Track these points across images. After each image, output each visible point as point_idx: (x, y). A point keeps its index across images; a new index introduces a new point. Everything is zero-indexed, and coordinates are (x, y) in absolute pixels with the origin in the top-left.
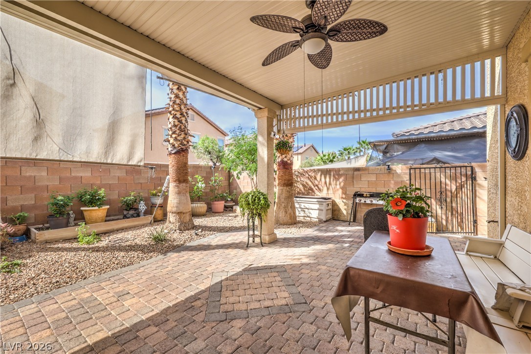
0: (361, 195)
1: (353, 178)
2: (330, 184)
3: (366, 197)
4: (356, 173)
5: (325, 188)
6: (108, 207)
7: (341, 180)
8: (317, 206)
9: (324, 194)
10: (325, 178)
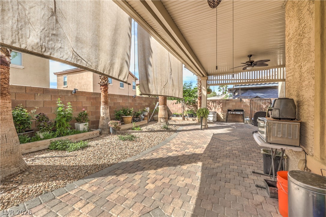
0: (231, 111)
1: (226, 103)
2: (216, 106)
3: (233, 111)
4: (227, 101)
5: (214, 108)
7: (221, 104)
8: (212, 116)
9: (213, 110)
10: (214, 104)
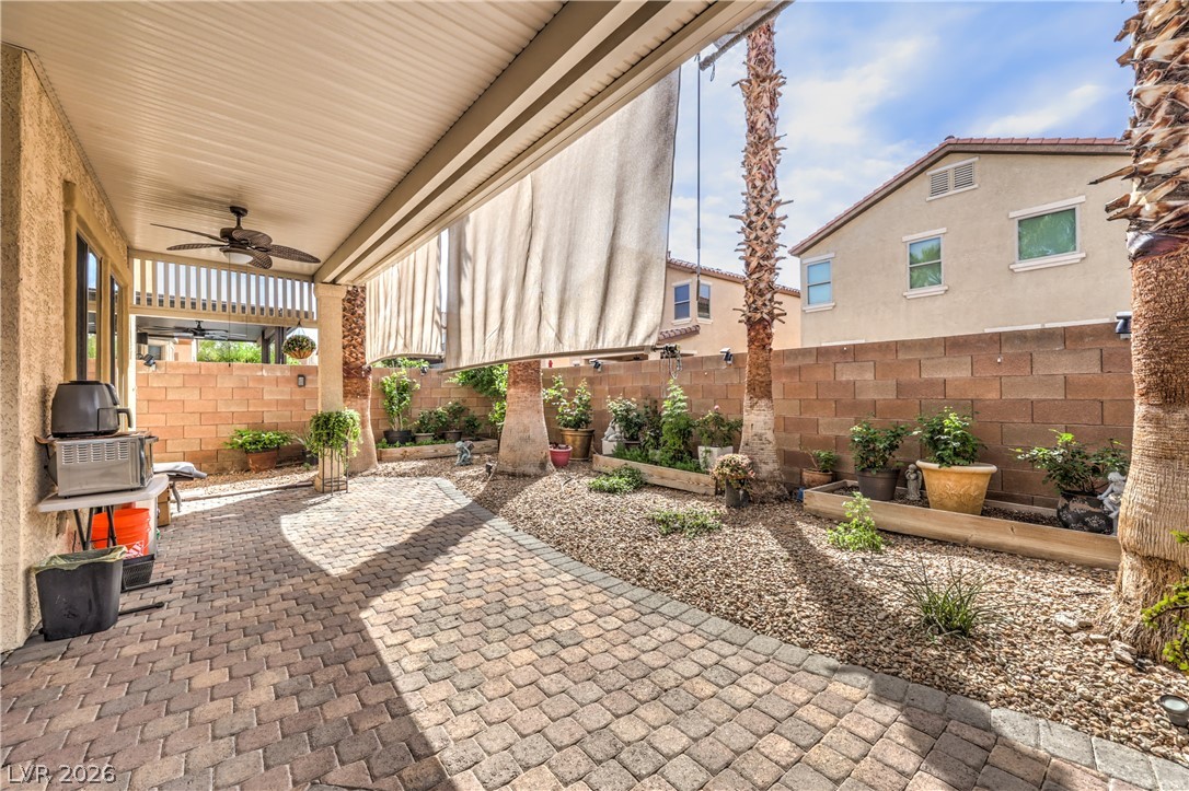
6: (993, 468)
